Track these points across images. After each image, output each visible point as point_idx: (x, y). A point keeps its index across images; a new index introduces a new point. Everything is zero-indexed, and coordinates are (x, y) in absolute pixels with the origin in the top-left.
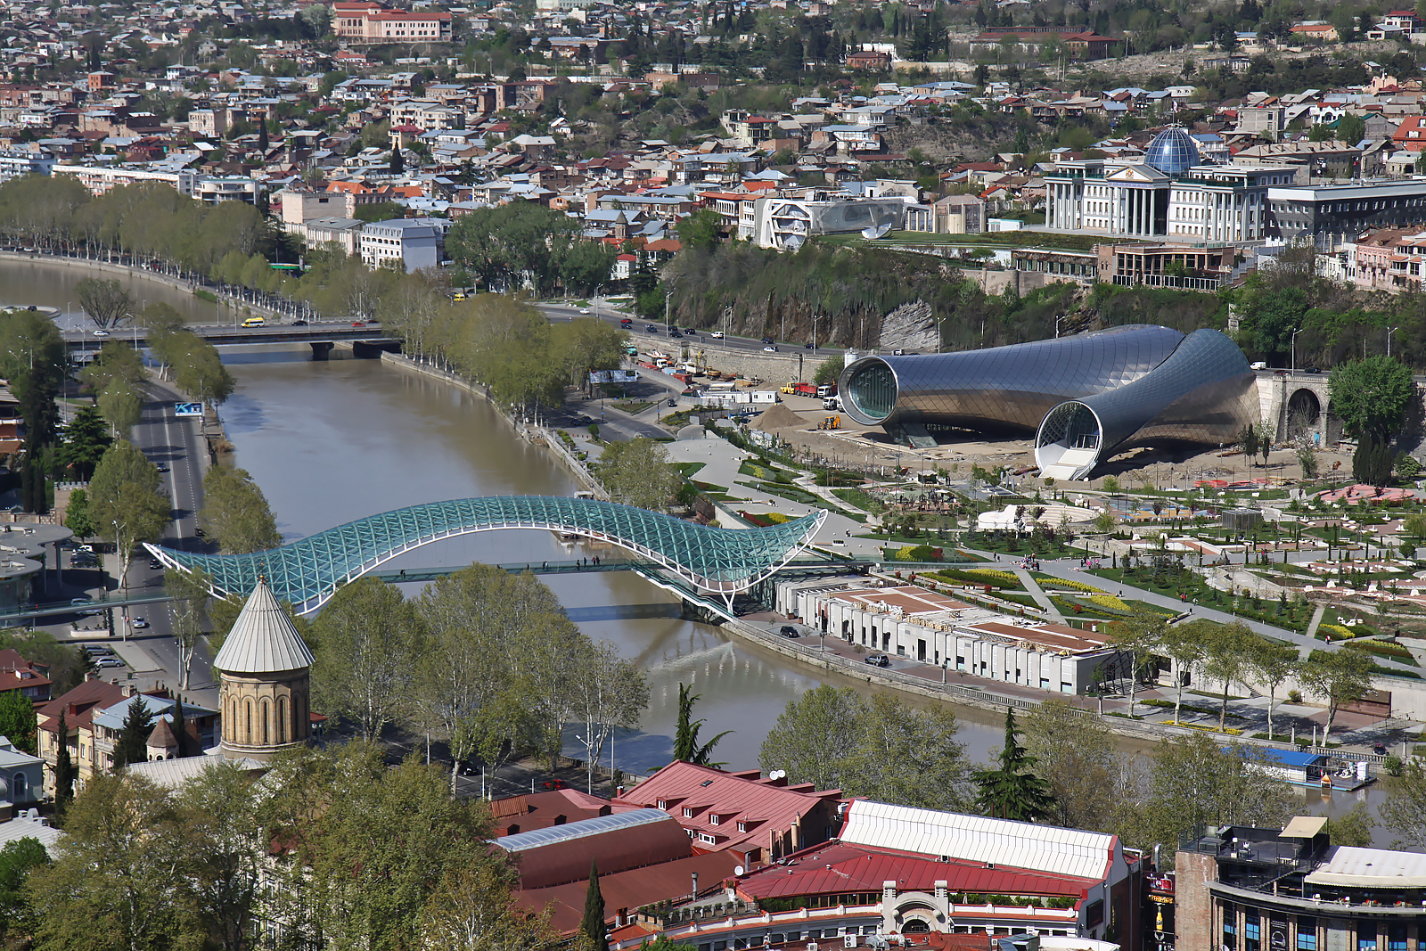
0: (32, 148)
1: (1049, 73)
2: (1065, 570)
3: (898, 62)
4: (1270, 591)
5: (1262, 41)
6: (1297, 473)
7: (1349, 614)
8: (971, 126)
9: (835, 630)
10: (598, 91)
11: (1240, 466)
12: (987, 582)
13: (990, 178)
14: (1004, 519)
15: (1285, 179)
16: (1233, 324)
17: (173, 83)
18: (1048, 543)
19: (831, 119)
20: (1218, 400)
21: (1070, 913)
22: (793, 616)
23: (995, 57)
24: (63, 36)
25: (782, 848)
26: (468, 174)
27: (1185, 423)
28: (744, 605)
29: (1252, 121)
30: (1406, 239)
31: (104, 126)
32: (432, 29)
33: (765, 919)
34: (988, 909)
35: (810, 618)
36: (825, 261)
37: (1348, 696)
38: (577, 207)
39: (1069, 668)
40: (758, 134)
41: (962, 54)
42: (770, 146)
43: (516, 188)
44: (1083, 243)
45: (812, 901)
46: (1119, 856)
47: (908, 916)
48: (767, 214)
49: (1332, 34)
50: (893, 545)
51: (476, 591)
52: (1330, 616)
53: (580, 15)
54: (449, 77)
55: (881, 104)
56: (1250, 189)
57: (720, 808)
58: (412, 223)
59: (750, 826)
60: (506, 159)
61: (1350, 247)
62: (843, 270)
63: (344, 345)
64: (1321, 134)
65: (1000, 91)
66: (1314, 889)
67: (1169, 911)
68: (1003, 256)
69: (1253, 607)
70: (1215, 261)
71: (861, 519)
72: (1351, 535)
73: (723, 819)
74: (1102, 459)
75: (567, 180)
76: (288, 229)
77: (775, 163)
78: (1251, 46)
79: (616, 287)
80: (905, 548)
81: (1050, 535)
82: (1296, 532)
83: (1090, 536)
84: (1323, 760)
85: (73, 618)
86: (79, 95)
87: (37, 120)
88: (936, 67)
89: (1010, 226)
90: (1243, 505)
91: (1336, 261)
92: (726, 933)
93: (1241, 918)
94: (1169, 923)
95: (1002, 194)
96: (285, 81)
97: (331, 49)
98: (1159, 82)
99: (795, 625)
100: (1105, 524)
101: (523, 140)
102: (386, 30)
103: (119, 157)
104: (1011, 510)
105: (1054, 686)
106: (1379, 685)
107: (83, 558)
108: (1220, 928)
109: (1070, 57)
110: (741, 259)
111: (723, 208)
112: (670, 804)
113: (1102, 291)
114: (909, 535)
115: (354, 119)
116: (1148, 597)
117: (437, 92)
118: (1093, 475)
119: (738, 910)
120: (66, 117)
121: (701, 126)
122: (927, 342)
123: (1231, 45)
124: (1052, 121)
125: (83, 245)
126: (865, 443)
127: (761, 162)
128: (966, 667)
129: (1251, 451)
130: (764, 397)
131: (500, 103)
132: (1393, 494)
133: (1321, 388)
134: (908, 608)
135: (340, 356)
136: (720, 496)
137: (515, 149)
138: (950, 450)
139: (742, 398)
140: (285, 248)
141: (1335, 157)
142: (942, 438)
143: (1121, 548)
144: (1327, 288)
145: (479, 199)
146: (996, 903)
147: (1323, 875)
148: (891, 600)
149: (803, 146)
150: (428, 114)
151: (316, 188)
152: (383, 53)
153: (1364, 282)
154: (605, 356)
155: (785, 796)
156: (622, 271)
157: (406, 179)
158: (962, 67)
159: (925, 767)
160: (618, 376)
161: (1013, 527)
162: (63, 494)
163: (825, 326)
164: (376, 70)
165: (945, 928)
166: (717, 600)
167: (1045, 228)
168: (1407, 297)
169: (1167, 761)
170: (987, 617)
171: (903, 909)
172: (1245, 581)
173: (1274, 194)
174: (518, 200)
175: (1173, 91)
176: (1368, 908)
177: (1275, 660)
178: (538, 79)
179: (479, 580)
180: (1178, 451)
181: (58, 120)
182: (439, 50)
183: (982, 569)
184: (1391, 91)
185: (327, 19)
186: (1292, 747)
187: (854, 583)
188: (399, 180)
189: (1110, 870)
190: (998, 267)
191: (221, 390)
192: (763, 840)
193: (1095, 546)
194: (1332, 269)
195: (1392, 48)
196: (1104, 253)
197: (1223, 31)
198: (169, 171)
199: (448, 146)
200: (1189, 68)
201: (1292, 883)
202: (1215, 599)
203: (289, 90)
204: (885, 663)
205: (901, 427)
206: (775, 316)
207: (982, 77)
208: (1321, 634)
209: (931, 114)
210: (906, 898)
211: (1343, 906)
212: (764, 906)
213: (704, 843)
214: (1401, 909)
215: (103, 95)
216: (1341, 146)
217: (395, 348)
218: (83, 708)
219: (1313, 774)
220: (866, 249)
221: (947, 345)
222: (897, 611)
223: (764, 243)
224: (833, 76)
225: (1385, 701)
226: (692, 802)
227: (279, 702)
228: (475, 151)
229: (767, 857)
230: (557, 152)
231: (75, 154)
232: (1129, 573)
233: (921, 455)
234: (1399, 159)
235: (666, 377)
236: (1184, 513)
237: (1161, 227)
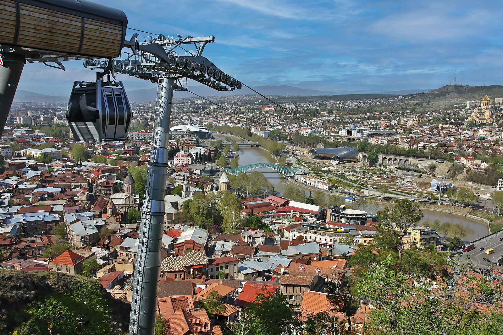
0: (226, 122)
1: (344, 116)
2: (331, 175)
3: (326, 114)
4: (354, 179)
5: (370, 114)
6: (362, 165)
7: (362, 182)
8: (333, 122)
9: (301, 181)
10: (290, 117)
11: (356, 164)
12: (320, 176)
13: (333, 128)
14: (325, 169)
15: (366, 130)
16: (358, 147)
17: (242, 115)
18: (330, 172)
19: (317, 121)
20: (355, 156)
21: (313, 215)
22: (297, 179)
23: (338, 114)
24: (233, 110)
25: (281, 206)
26: (274, 126)
27: (351, 159)
28: (292, 177)
29: (365, 123)
30: (378, 138)
31: (234, 120)
32: (273, 109)
33: (277, 214)
34: (304, 214)
35: (299, 179)
36: (311, 137)
37: (359, 191)
38: (285, 130)
39: (327, 187)
40: (308, 122)
41: (334, 114)
42: (309, 124)
43: (279, 128)
44: (341, 137)
45: (283, 212)
46: (320, 209)
47: (294, 215)
48: (305, 132)
49: (378, 113)
50: (311, 171)
51: (255, 174)
52: (360, 182)
53: (291, 108)
54: (273, 115)
55: (323, 119)
56: (361, 131)
57: (275, 201)
58: (265, 131)
59: (278, 203)
60: (279, 124)
61: (372, 138)
62: (313, 138)
63: (255, 145)
64: (373, 125)
65: (337, 118)
66: (342, 214)
67: (326, 215)
68: (332, 138)
69: (351, 181)
70: (356, 139)
71: (308, 168)
72: (366, 172)
73: (275, 202)
74: (339, 162)
75: (285, 127)
76: (252, 132)
77: (309, 126)
78: (368, 114)
79: (288, 140)
80: (312, 172)
81: (330, 171)
82: (360, 172)
83: (335, 171)
84: (354, 199)
85: (214, 175)
86: (232, 116)
87: (227, 119)
88: (330, 115)
89: (333, 134)
90: (355, 169)
91: (370, 140)
92: (272, 215)
93: (334, 216)
94: (326, 217)
95: (334, 130)
96: (255, 115)
97: (261, 111)
98: (357, 118)
99: (297, 180)
100: (337, 170)
101: (281, 122)
102: (268, 109)
103: (235, 123)
104: (326, 168)
105: (325, 189)
106: (362, 190)
107: (218, 168)
108: (331, 218)
109: (347, 115)
110: (301, 137)
111: (300, 131)
112: (270, 200)
113: (343, 142)
114: (313, 170)
115: (262, 119)
116: (340, 179)
117: (272, 116)
118: (338, 164)
119: (274, 213)
120: (230, 119)
121: (302, 121)
122: (322, 148)
123: (366, 114)
124: (343, 122)
125: (230, 133)
126: (312, 159)
127: (308, 125)
128: (315, 186)
129: (357, 162)
130: (302, 153)
131: (279, 118)
132: (373, 168)
133: (366, 155)
134: (310, 179)
135: (254, 146)
136: (292, 164)
137: (280, 123)
138: (322, 160)
139: (299, 153)
140: (251, 134)
141: (373, 128)
142: (321, 159)
143: (338, 173)
144: (369, 143)
145: (275, 129)
146: (305, 213)
147: (344, 212)
148: (308, 178)
149: (313, 124)
150: (270, 119)
151: (256, 128)
152: (267, 112)
153: (373, 143)
154: (284, 148)
155: (283, 200)
156: (289, 138)
157: (267, 126)
158: (334, 115)
159: (301, 197)
160: (285, 150)
161: (326, 170)
162: (216, 161)
163: (310, 145)
164: (265, 114)
165: (298, 216)
166: (288, 177)
167: (337, 135)
168: (378, 145)
169: (331, 198)
170: (319, 180)
171: (293, 214)
172: (351, 177)
173: (364, 132)
174: (279, 129)
175: (358, 119)
176: (348, 216)
177: (350, 186)
178: (284, 115)
179: (256, 173)
180: (349, 162)
181: (229, 119)
182: (273, 112)
183: (320, 175)
184: (383, 120)
185: (261, 108)
186: (351, 197)
187: (304, 176)
188: (266, 127)
189: (319, 210)
190: (331, 139)
191: (238, 150)
192: (279, 205)
193: (335, 172)
194: (370, 141)
195: (385, 115)
196: (343, 138)
197: (365, 113)
198: (239, 125)
199: (272, 123)
200: (360, 117)
201: (340, 213)
202: (347, 180)
203: (255, 116)
204: (306, 185)
205: (316, 158)
206: (305, 144)
207: (336, 116)
208: (358, 184)
209: (329, 121)
210: (294, 212)
211: (345, 216)
212: (277, 212)
213: (273, 205)
214: (352, 216)
215: (235, 116)
216: (374, 127)
217: (260, 146)
218: (208, 185)
219: (353, 201)
220: (316, 136)
221: (325, 148)
222: (308, 179)
223: (304, 135)
224: (318, 116)
225: (364, 192)
226: (272, 200)
227: (226, 185)
228: (275, 123)
229: (279, 207)
230: (285, 124)
231: (230, 123)
232: (338, 176)
233: (319, 161)
234: (381, 129)
235: (291, 151)
236: (347, 169)
237: (351, 135)
